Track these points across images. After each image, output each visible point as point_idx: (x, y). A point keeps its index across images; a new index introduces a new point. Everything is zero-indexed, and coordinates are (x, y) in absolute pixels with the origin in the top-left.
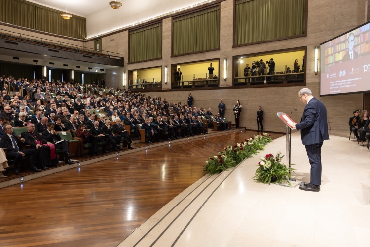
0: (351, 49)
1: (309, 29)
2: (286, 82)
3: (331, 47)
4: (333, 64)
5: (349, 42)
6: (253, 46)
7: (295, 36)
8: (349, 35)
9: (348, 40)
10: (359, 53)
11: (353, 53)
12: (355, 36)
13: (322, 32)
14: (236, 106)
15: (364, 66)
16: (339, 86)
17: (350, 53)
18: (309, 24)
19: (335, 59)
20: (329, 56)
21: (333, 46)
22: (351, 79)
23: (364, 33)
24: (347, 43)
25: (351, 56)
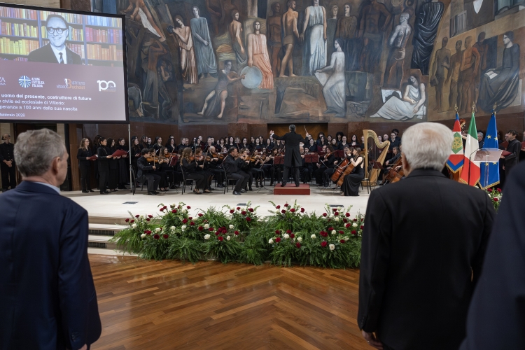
0: (58, 44)
5: (48, 29)
8: (49, 17)
9: (44, 23)
10: (83, 57)
11: (64, 52)
12: (67, 25)
15: (100, 82)
16: (22, 105)
17: (56, 52)
22: (63, 98)
23: (96, 28)
24: (43, 28)
25: (58, 57)
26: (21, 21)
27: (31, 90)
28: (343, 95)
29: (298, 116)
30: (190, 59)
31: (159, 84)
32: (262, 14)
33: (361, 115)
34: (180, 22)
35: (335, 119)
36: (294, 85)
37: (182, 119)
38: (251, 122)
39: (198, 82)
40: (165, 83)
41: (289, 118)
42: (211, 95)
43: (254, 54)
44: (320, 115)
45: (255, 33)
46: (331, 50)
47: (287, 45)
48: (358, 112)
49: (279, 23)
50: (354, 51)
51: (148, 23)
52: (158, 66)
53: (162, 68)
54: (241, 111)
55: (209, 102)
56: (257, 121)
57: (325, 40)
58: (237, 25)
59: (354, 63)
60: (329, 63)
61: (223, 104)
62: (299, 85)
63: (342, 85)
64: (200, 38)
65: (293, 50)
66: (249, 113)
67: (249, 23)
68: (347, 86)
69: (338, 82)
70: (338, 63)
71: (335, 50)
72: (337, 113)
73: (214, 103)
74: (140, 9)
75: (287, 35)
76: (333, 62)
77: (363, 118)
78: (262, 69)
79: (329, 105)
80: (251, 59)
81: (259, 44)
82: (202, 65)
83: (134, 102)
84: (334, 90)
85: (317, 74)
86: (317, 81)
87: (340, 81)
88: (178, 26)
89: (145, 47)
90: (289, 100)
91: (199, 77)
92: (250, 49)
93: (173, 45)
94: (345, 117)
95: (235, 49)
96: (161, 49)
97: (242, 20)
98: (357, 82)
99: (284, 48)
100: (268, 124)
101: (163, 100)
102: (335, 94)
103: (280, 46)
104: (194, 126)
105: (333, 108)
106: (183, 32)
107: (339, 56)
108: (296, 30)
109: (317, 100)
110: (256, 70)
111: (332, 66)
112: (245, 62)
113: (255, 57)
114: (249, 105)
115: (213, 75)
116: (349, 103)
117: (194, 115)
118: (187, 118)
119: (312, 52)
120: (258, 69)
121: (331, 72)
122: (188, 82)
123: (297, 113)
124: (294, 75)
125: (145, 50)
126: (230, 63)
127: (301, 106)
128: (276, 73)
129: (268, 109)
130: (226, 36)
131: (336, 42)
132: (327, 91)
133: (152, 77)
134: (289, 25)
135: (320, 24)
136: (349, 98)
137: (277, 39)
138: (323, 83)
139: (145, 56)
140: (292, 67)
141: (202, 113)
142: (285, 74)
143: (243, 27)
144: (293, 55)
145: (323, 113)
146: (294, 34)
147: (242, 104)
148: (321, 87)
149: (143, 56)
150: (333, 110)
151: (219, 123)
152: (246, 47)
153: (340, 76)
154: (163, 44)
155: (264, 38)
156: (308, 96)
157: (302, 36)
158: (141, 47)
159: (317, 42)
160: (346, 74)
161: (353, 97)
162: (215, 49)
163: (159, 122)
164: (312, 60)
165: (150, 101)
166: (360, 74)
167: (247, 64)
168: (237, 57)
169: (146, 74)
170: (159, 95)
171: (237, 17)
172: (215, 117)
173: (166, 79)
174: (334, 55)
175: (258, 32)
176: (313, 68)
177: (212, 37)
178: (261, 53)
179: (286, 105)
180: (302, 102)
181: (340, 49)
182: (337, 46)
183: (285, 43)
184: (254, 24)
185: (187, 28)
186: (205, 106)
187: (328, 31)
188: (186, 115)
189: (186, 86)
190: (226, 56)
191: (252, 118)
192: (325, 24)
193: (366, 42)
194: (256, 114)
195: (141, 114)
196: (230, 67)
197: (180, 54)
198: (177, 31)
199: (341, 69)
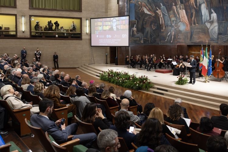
0: (114, 26)
1: (83, 8)
2: (70, 37)
3: (100, 22)
4: (102, 31)
5: (113, 22)
6: (47, 11)
7: (74, 11)
8: (113, 19)
9: (112, 21)
10: (119, 29)
12: (116, 20)
13: (89, 12)
14: (37, 52)
15: (123, 35)
16: (107, 42)
17: (114, 28)
18: (83, 6)
19: (103, 29)
20: (98, 26)
21: (101, 22)
22: (115, 40)
23: (123, 20)
24: (112, 22)
25: (114, 29)
26: (107, 21)
27: (109, 38)
28: (217, 32)
29: (198, 42)
30: (162, 21)
31: (150, 31)
32: (182, 2)
33: (225, 42)
34: (158, 9)
35: (213, 43)
36: (197, 29)
37: (160, 43)
38: (181, 44)
39: (165, 29)
40: (154, 30)
41: (195, 43)
42: (169, 34)
43: (182, 17)
44: (207, 42)
45: (181, 9)
46: (210, 13)
47: (193, 12)
48: (223, 40)
49: (188, 5)
50: (220, 12)
51: (147, 11)
52: (151, 25)
53: (152, 25)
54: (178, 40)
55: (168, 36)
56: (183, 44)
57: (207, 9)
58: (175, 7)
59: (221, 18)
60: (210, 19)
61: (173, 37)
62: (199, 29)
63: (217, 28)
64: (164, 13)
65: (195, 14)
66: (181, 41)
67: (178, 6)
68: (219, 29)
69: (215, 27)
70: (214, 18)
71: (212, 13)
72: (214, 41)
73: (170, 36)
74: (144, 8)
75: (192, 9)
76: (212, 18)
77: (225, 43)
78: (185, 23)
79: (211, 37)
80: (181, 19)
81: (183, 13)
82: (166, 22)
83: (140, 38)
84: (213, 31)
85: (206, 23)
86: (206, 27)
87: (216, 26)
88: (157, 10)
89: (145, 20)
90: (195, 35)
91: (166, 27)
92: (180, 15)
93: (157, 17)
94: (217, 43)
95: (175, 16)
96: (152, 19)
97: (176, 5)
98: (223, 26)
99: (192, 14)
100: (188, 45)
101: (152, 36)
102: (213, 32)
103: (190, 13)
104: (164, 45)
105: (213, 38)
106: (159, 12)
107: (214, 15)
108: (195, 6)
109: (206, 35)
110: (183, 23)
111: (212, 20)
112: (179, 21)
113: (182, 18)
114: (181, 37)
115: (170, 26)
116: (220, 36)
117: (164, 41)
118: (162, 42)
119: (203, 15)
120: (184, 23)
121: (212, 22)
122: (163, 29)
123: (198, 41)
124: (197, 25)
125: (145, 21)
126: (174, 21)
127: (200, 38)
128: (191, 24)
129: (188, 39)
130: (172, 12)
131: (212, 9)
132: (210, 31)
133: (148, 29)
134: (192, 5)
135: (204, 3)
136: (219, 34)
137: (189, 11)
138: (209, 27)
139: (145, 23)
140: (196, 21)
141: (166, 41)
142: (194, 24)
143: (176, 8)
144: (196, 16)
145: (208, 41)
146: (194, 8)
147: (179, 37)
148: (208, 29)
149: (144, 23)
150: (212, 40)
151: (171, 45)
152: (179, 15)
153: (216, 24)
154: (153, 17)
155: (184, 11)
156: (202, 33)
157: (198, 8)
158: (144, 20)
159: (204, 10)
160: (218, 23)
161: (221, 33)
162: (169, 16)
163: (150, 44)
164: (203, 18)
165: (147, 37)
166: (224, 23)
167: (180, 21)
168: (176, 19)
169: (145, 28)
170: (150, 35)
171: (174, 5)
172: (170, 42)
173: (154, 29)
174: (212, 15)
175: (182, 9)
176: (204, 21)
177: (168, 12)
178: (184, 17)
179: (194, 37)
180: (200, 36)
181: (214, 12)
182: (213, 11)
183: (192, 12)
184: (180, 6)
185: (160, 10)
186: (167, 38)
187: (207, 5)
188: (161, 41)
189: (162, 30)
190: (173, 19)
191: (182, 42)
192: (206, 3)
193: (225, 8)
194: (183, 41)
195: (142, 42)
196: (175, 23)
197: (159, 19)
198: (157, 12)
199: (216, 21)
